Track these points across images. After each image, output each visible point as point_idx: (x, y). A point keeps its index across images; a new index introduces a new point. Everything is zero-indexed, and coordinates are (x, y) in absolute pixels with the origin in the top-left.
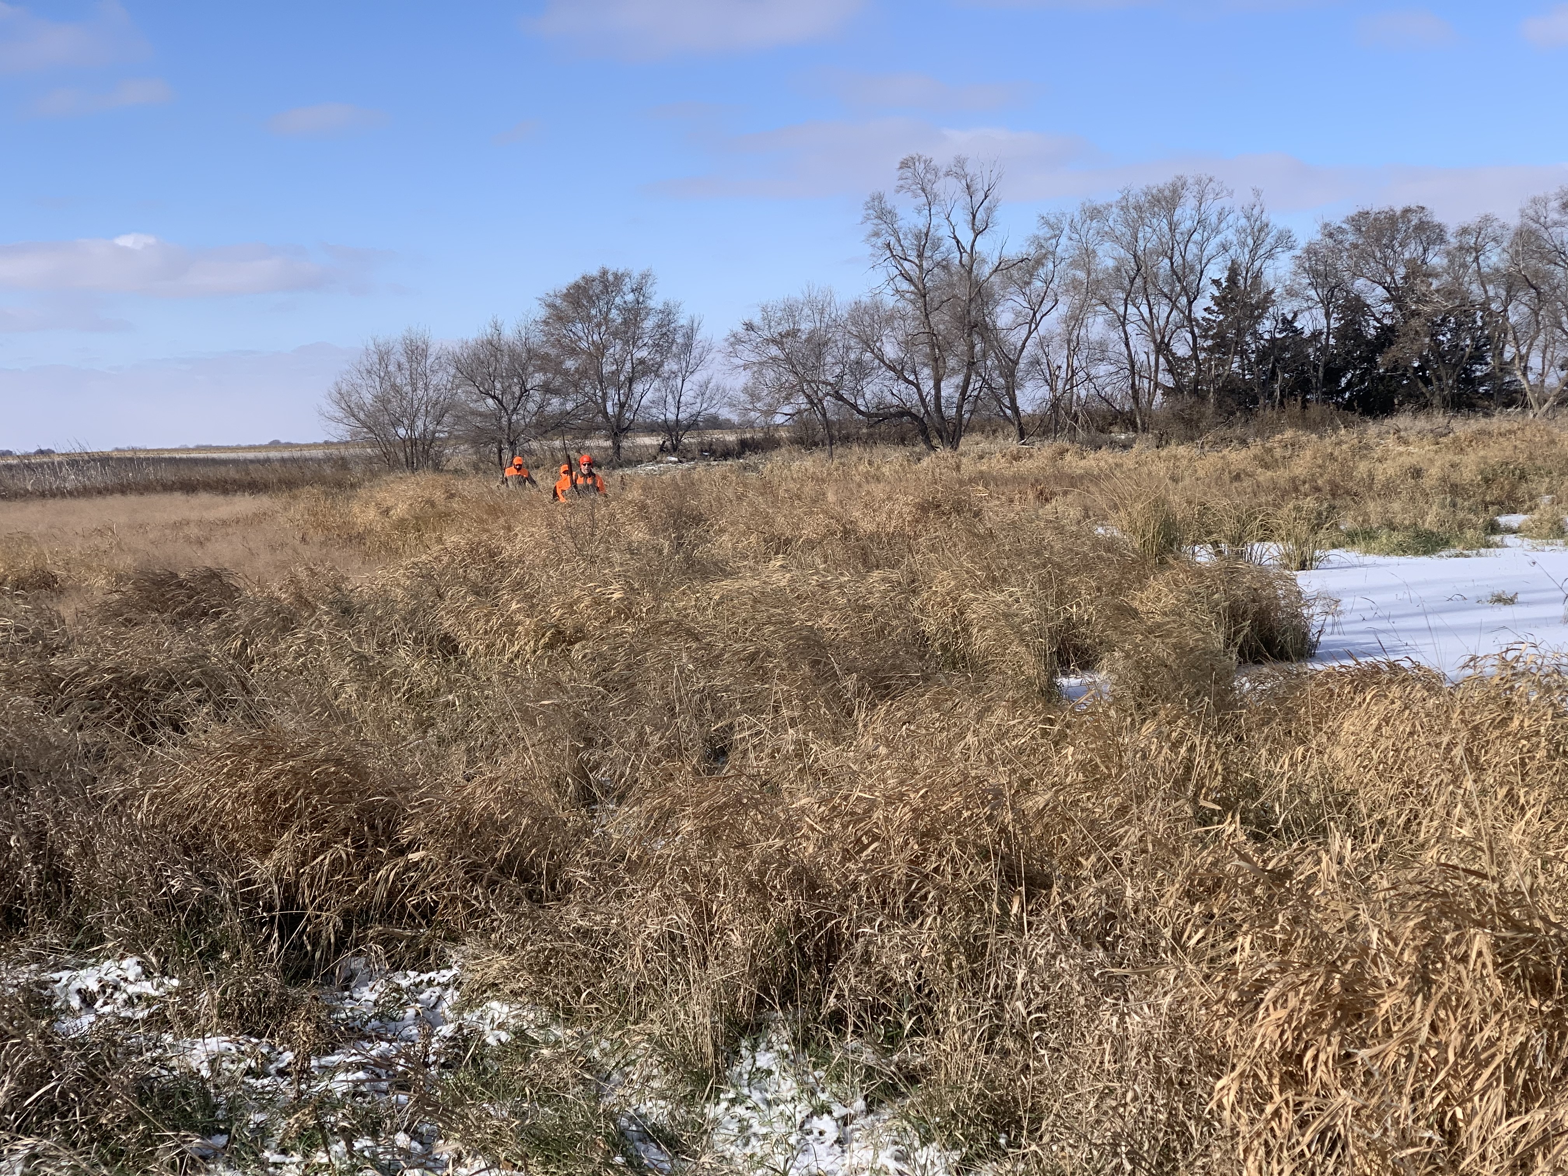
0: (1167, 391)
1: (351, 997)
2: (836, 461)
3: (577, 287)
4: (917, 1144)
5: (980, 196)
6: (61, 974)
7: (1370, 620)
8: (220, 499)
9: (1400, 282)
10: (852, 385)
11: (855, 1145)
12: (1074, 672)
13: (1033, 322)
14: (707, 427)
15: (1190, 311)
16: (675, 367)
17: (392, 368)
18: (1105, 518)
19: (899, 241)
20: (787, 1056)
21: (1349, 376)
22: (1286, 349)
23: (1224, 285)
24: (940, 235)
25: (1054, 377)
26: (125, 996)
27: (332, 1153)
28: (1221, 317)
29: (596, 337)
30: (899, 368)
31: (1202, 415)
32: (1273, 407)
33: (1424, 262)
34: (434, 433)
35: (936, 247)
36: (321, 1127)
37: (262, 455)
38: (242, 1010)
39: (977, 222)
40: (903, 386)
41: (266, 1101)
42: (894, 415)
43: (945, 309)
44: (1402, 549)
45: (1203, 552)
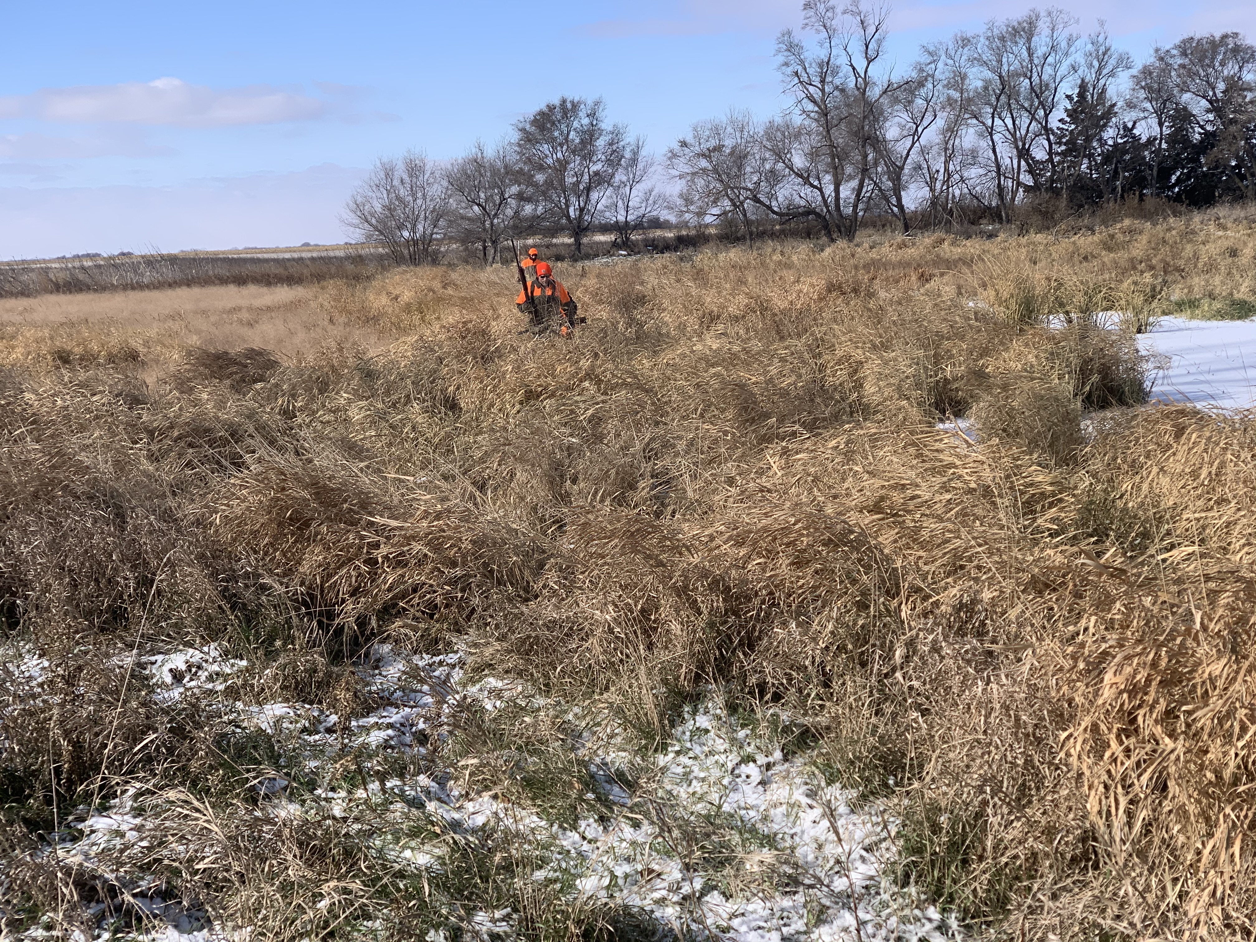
0: (1027, 189)
1: (380, 674)
2: (755, 252)
3: (542, 113)
4: (823, 784)
5: (871, 30)
6: (156, 657)
7: (1194, 374)
8: (265, 290)
9: (1220, 95)
10: (767, 190)
11: (774, 786)
12: (948, 418)
13: (916, 135)
14: (650, 228)
15: (1047, 122)
16: (624, 179)
17: (396, 182)
18: (976, 294)
19: (805, 69)
20: (720, 719)
21: (1178, 173)
22: (1127, 152)
23: (1076, 99)
24: (838, 63)
25: (933, 179)
26: (206, 673)
27: (370, 791)
28: (1073, 127)
29: (559, 155)
30: (805, 175)
31: (1057, 208)
32: (1116, 200)
33: (1240, 78)
34: (432, 234)
35: (835, 73)
36: (360, 770)
37: (296, 255)
38: (297, 683)
39: (869, 52)
40: (809, 190)
41: (317, 751)
42: (802, 214)
43: (843, 126)
44: (1220, 315)
45: (1056, 321)
